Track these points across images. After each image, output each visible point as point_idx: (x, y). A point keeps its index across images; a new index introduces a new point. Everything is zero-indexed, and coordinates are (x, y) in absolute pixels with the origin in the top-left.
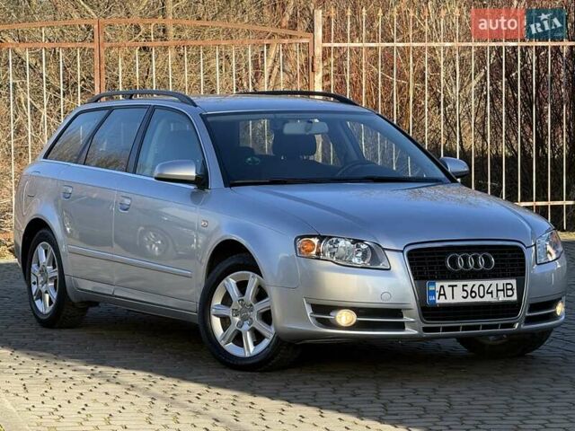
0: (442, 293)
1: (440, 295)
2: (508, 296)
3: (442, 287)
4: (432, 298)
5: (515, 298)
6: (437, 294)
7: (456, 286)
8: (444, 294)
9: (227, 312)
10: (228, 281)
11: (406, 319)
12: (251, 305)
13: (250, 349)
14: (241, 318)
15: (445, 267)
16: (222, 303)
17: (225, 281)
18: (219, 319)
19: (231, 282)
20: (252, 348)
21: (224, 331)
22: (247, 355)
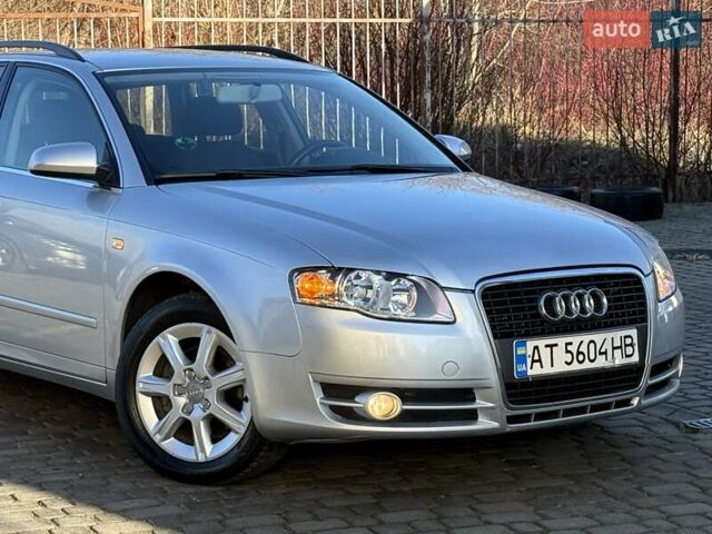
0: (536, 358)
1: (533, 361)
2: (627, 356)
3: (536, 348)
4: (521, 368)
6: (529, 361)
8: (540, 361)
9: (164, 387)
10: (165, 338)
11: (479, 403)
12: (207, 378)
13: (207, 449)
14: (189, 398)
15: (539, 315)
16: (154, 374)
17: (159, 339)
18: (150, 399)
19: (169, 342)
20: (208, 446)
21: (160, 418)
22: (201, 458)
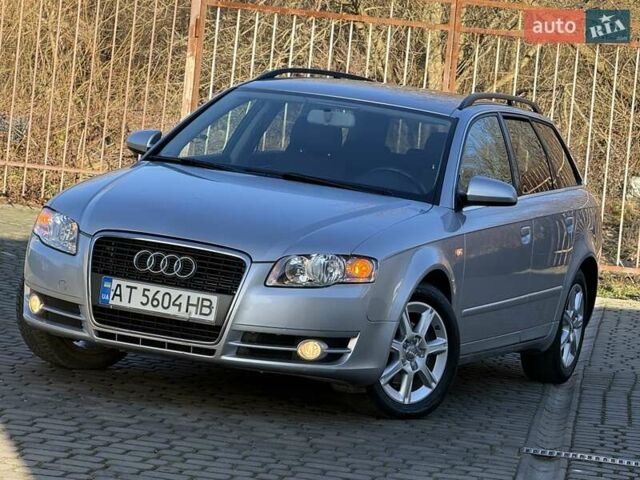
0: (118, 293)
1: (115, 294)
2: (201, 314)
3: (119, 285)
4: (105, 297)
5: (212, 318)
6: (112, 293)
7: (136, 288)
8: (120, 295)
11: (83, 317)
15: (130, 265)
